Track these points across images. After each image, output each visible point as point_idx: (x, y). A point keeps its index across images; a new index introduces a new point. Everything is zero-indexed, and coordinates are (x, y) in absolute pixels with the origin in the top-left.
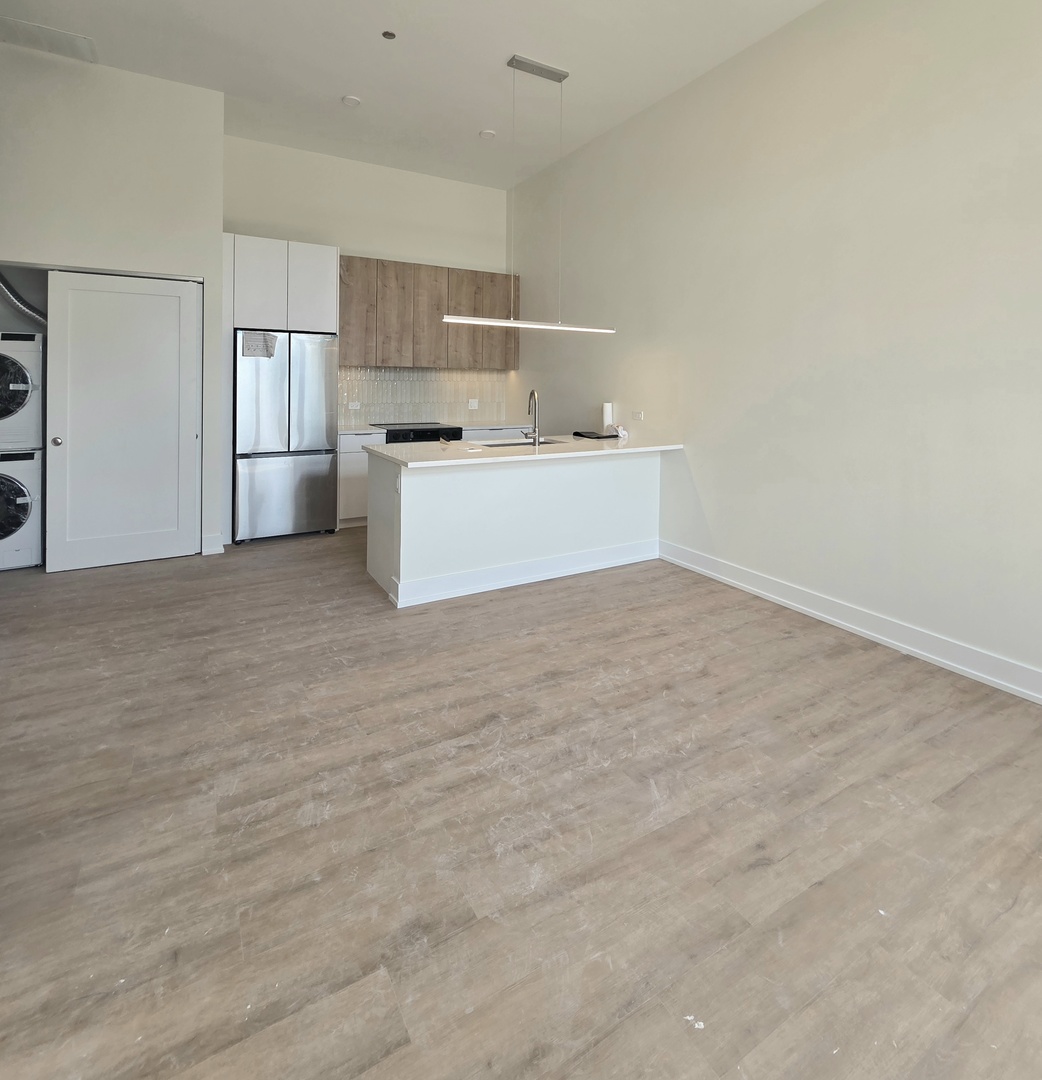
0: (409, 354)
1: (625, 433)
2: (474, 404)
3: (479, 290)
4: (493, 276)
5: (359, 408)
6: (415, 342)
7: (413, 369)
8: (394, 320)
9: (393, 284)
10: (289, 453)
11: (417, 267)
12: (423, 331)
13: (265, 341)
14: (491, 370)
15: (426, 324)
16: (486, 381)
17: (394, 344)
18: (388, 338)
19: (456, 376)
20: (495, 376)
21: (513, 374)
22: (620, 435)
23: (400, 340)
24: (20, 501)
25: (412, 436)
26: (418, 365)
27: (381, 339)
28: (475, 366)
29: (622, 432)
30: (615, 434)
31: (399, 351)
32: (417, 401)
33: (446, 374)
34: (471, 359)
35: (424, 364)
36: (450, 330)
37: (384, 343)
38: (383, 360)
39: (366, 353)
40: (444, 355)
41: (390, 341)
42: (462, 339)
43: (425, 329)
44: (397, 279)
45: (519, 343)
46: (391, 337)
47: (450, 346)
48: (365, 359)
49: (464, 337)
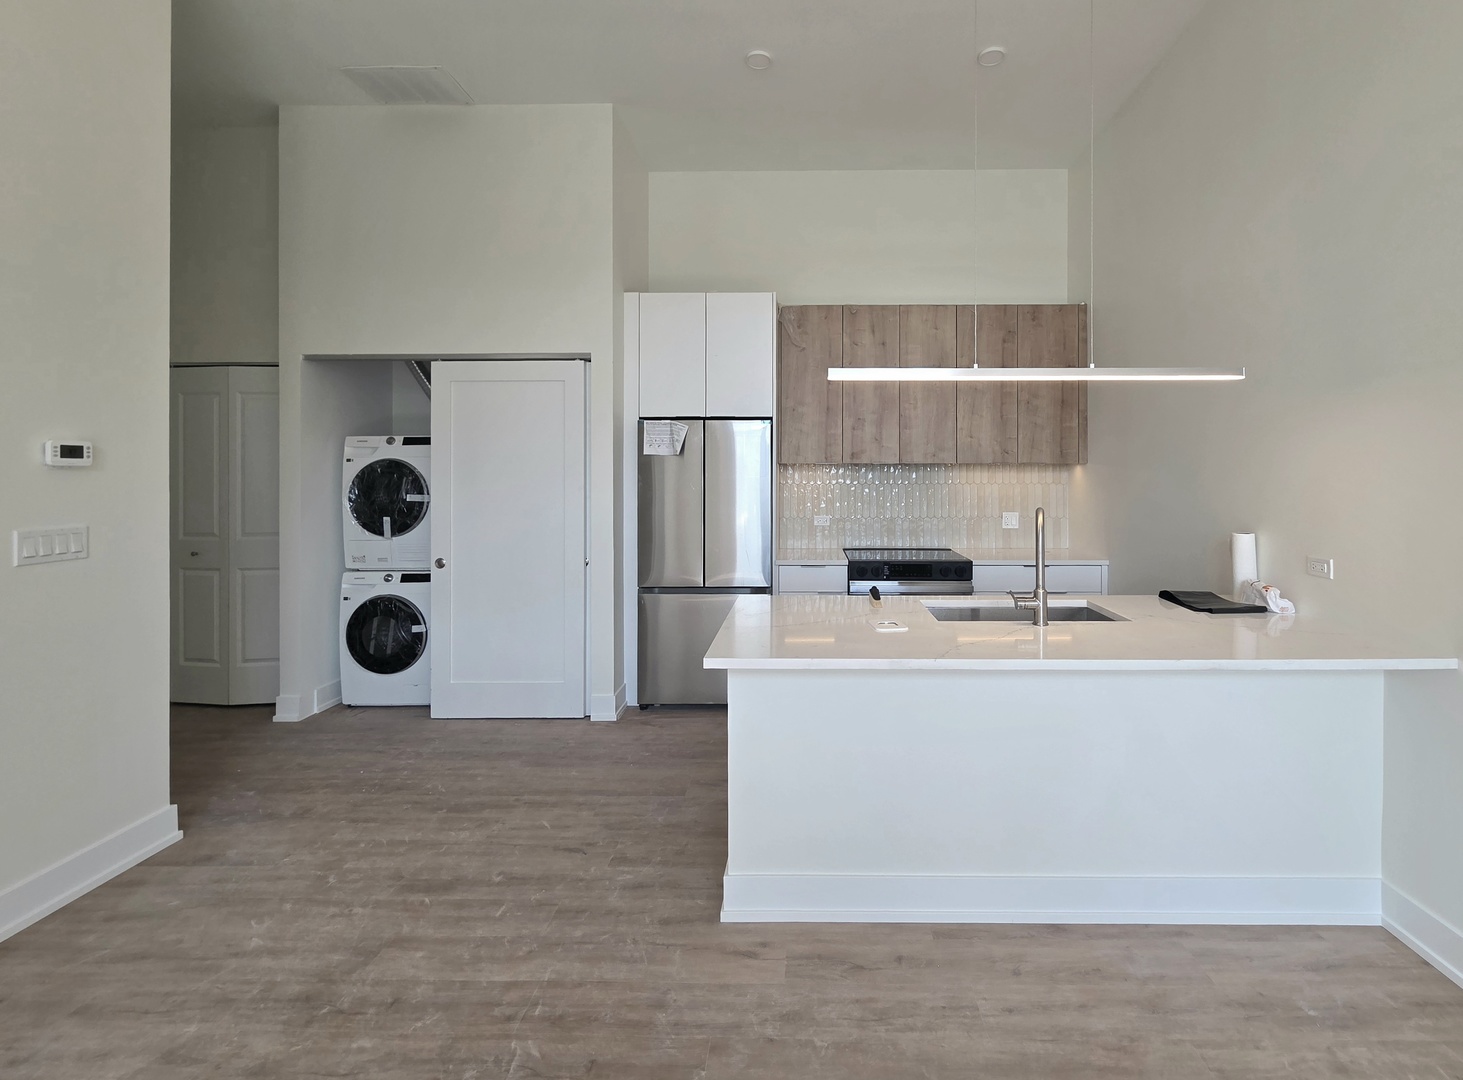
0: (892, 444)
2: (1012, 520)
5: (827, 524)
6: (903, 424)
7: (903, 465)
8: (868, 393)
9: (867, 339)
11: (904, 311)
12: (915, 408)
14: (1042, 466)
15: (919, 396)
16: (1033, 482)
17: (869, 430)
18: (860, 420)
19: (980, 477)
20: (1049, 476)
21: (1078, 471)
22: (1272, 606)
23: (879, 423)
24: (415, 629)
25: (887, 572)
26: (908, 460)
27: (849, 422)
28: (1003, 460)
30: (1258, 603)
31: (878, 440)
32: (917, 515)
33: (964, 473)
34: (997, 448)
35: (918, 459)
36: (960, 403)
37: (854, 429)
38: (853, 454)
39: (827, 446)
40: (951, 444)
41: (863, 425)
42: (982, 416)
43: (919, 404)
44: (873, 332)
45: (1086, 419)
46: (864, 420)
47: (961, 429)
48: (826, 454)
49: (984, 414)
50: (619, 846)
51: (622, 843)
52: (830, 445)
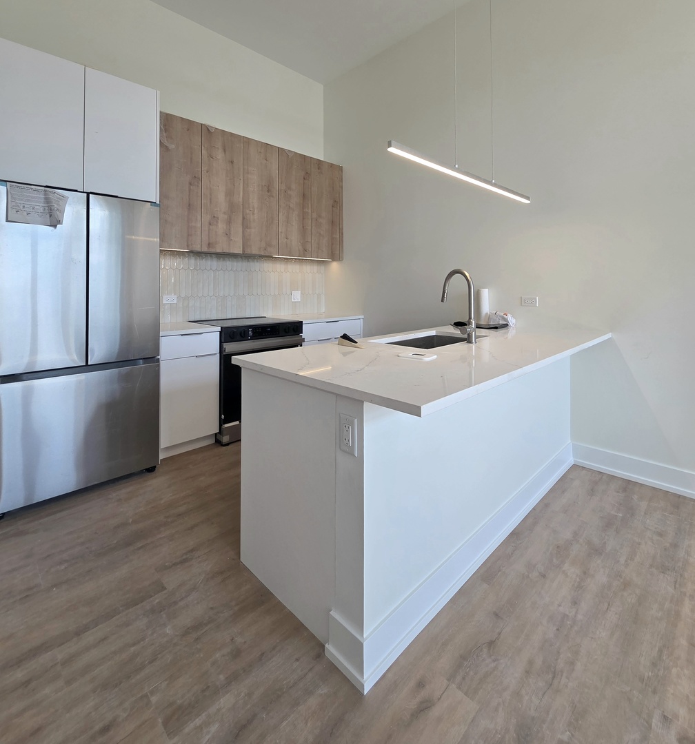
0: (239, 239)
1: (514, 321)
2: (297, 296)
3: (307, 176)
4: (319, 163)
5: (175, 302)
6: (245, 225)
7: (246, 257)
8: (221, 197)
9: (220, 155)
10: (87, 367)
11: (247, 141)
12: (253, 214)
13: (47, 200)
15: (256, 206)
16: (307, 273)
17: (221, 227)
18: (215, 218)
20: (315, 268)
21: (335, 266)
22: (510, 324)
23: (229, 222)
25: (251, 334)
26: (248, 251)
27: (207, 218)
28: (305, 255)
29: (512, 321)
30: (502, 322)
31: (228, 234)
34: (301, 247)
35: (255, 251)
36: (281, 215)
37: (210, 224)
38: (209, 244)
39: (188, 235)
40: (275, 242)
41: (217, 222)
42: (292, 225)
43: (256, 211)
44: (225, 151)
45: (342, 234)
46: (218, 218)
47: (281, 232)
48: (188, 242)
49: (294, 224)
50: (154, 699)
51: (152, 693)
52: (191, 235)
